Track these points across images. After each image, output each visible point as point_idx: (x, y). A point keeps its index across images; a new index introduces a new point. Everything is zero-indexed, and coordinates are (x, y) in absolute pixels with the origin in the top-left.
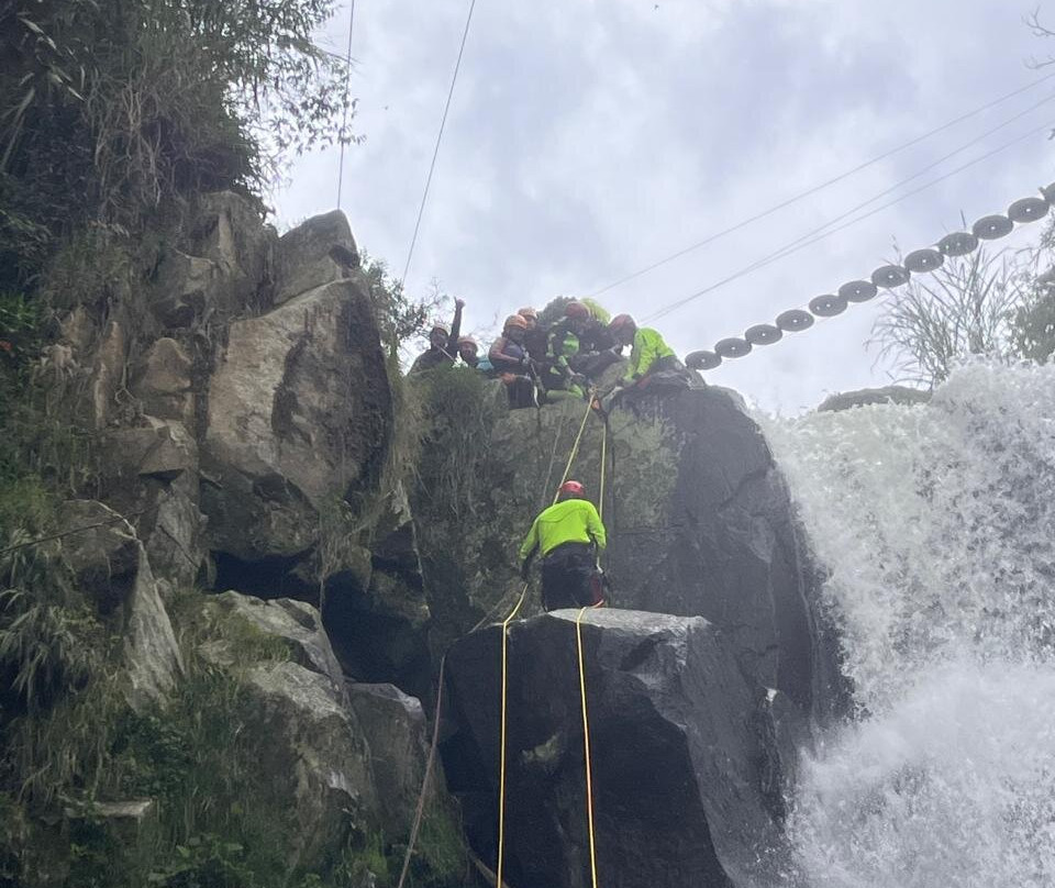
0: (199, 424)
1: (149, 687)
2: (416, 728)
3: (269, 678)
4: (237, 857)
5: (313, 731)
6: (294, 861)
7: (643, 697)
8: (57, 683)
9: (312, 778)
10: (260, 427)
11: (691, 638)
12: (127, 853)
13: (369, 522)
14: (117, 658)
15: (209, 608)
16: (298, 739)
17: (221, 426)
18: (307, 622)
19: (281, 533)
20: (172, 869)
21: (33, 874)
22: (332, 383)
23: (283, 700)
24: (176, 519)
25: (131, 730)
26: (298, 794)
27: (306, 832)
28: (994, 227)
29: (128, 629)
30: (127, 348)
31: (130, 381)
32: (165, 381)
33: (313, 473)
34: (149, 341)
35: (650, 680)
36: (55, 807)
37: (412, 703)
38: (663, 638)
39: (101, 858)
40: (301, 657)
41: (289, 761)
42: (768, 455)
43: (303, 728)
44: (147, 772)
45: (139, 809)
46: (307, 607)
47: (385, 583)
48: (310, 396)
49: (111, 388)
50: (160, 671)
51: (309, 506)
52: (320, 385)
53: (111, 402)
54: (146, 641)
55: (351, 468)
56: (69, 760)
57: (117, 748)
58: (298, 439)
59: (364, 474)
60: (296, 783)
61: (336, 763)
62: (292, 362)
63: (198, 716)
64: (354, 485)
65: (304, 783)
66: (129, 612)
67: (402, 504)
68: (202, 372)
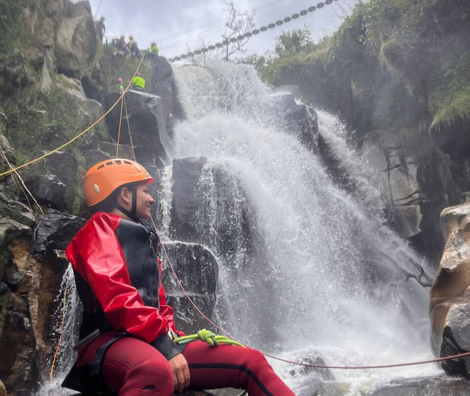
0: (55, 38)
1: (46, 88)
2: (101, 109)
3: (71, 92)
4: (64, 124)
5: (82, 103)
6: (77, 128)
7: (149, 109)
8: (26, 83)
9: (81, 112)
10: (68, 43)
11: (158, 99)
12: (41, 120)
13: (91, 68)
14: (39, 80)
15: (57, 77)
16: (78, 104)
17: (60, 40)
18: (79, 84)
19: (72, 65)
20: (51, 125)
21: (20, 120)
22: (85, 37)
23: (75, 96)
24: (50, 56)
25: (41, 96)
26: (78, 114)
27: (80, 122)
28: (212, 48)
29: (41, 75)
30: (39, 20)
31: (39, 26)
32: (48, 28)
33: (79, 55)
34: (43, 19)
35: (151, 106)
36: (25, 108)
37: (100, 104)
38: (152, 98)
39: (35, 120)
40: (78, 89)
41: (76, 108)
42: (172, 71)
43: (79, 102)
44: (45, 106)
45: (44, 112)
46: (78, 81)
47: (94, 81)
48: (79, 38)
49: (35, 27)
50: (48, 86)
51: (78, 62)
52: (82, 37)
53: (35, 30)
54: (45, 79)
55: (87, 56)
56: (28, 99)
57: (39, 99)
58: (77, 47)
59: (90, 57)
60: (77, 112)
61: (86, 110)
62: (76, 30)
63: (56, 97)
64: (88, 60)
65: (79, 113)
66: (41, 72)
67: (98, 65)
68: (56, 27)
